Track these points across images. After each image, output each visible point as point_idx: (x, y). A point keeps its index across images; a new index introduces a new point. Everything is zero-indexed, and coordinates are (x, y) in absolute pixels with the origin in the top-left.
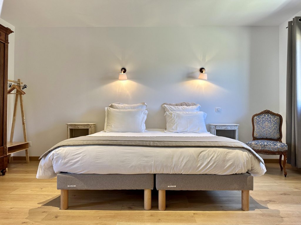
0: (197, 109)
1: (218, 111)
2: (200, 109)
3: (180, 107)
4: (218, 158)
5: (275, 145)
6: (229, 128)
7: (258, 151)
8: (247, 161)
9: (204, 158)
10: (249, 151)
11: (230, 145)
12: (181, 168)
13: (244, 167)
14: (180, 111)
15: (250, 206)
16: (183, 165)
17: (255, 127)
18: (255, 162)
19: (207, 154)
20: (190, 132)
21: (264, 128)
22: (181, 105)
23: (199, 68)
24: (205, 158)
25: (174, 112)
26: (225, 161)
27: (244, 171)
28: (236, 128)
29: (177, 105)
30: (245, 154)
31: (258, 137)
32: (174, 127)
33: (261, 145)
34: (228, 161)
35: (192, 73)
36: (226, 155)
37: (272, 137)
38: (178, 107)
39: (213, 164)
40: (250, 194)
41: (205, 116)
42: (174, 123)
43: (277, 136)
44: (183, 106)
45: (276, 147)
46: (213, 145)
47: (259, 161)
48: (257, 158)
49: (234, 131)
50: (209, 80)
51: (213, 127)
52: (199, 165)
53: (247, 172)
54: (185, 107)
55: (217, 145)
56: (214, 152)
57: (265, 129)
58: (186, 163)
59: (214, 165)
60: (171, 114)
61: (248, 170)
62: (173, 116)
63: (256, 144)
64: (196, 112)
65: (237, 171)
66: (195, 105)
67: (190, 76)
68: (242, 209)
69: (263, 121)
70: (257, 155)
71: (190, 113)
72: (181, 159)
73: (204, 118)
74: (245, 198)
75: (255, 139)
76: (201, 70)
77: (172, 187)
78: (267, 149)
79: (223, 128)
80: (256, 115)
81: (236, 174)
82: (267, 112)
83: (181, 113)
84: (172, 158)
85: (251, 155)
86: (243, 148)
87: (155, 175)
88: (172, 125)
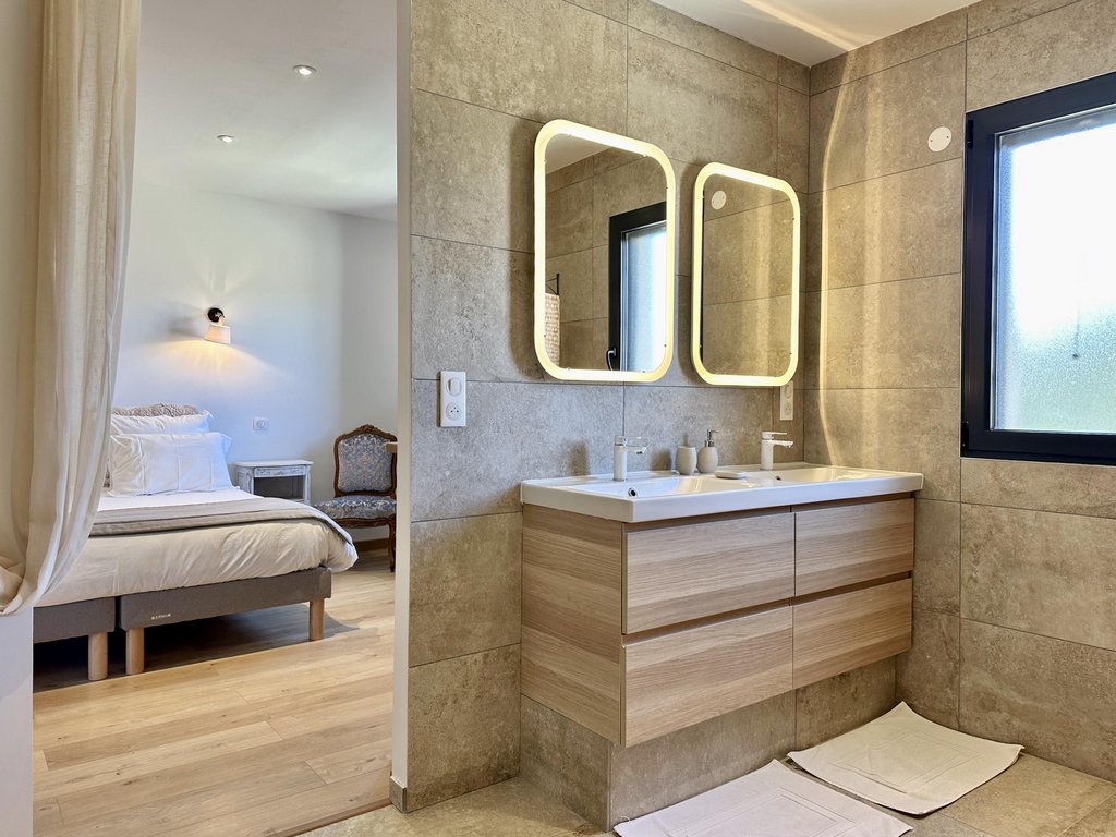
0: (203, 425)
1: (260, 427)
2: (212, 426)
3: (152, 420)
4: (263, 543)
5: (373, 505)
6: (288, 473)
7: (341, 522)
8: (321, 543)
9: (234, 549)
10: (325, 522)
11: (288, 516)
12: (185, 572)
13: (314, 554)
14: (152, 432)
15: (325, 632)
16: (189, 567)
17: (341, 465)
18: (336, 543)
19: (241, 540)
20: (185, 491)
21: (359, 468)
22: (155, 412)
23: (207, 306)
24: (237, 546)
25: (135, 438)
26: (277, 547)
27: (314, 563)
28: (305, 472)
29: (138, 413)
30: (318, 528)
31: (345, 490)
32: (136, 481)
33: (344, 508)
34: (284, 545)
35: (187, 320)
36: (280, 534)
37: (375, 487)
38: (145, 418)
39: (253, 557)
40: (325, 610)
41: (227, 446)
42: (136, 469)
43: (385, 484)
44: (161, 417)
45: (374, 508)
46: (253, 519)
47: (344, 540)
48: (339, 534)
49: (300, 479)
50: (234, 342)
51: (245, 472)
52: (223, 563)
53: (321, 565)
54: (166, 418)
55: (261, 518)
56: (256, 531)
57: (360, 471)
58: (194, 563)
59: (256, 558)
60: (127, 442)
61: (323, 561)
62: (133, 450)
63: (335, 506)
64: (200, 435)
65: (302, 564)
66: (193, 411)
67: (179, 329)
68: (310, 640)
69: (358, 450)
70: (340, 529)
71: (183, 437)
72: (184, 556)
73: (224, 448)
74: (315, 615)
75: (339, 493)
76: (214, 314)
77: (160, 618)
78: (356, 515)
79: (272, 474)
80: (344, 437)
81: (299, 571)
82: (368, 430)
83: (157, 438)
84: (163, 556)
85: (327, 531)
86: (313, 518)
87: (118, 599)
88: (130, 473)
